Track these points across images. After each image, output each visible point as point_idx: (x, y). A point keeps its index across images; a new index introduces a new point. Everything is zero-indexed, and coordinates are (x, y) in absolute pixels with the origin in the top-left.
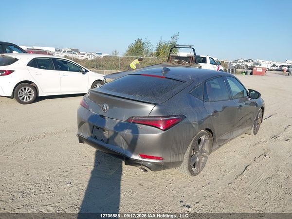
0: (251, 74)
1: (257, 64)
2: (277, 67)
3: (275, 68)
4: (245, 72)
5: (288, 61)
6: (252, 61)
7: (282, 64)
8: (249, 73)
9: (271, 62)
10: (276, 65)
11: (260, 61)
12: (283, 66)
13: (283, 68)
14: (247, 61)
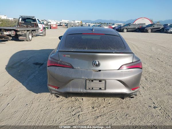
0: (50, 28)
1: (49, 22)
2: (58, 23)
3: (58, 24)
4: (47, 28)
5: (62, 20)
6: (46, 21)
7: (61, 22)
8: (49, 28)
9: (55, 21)
10: (58, 22)
11: (50, 21)
12: (61, 23)
13: (62, 24)
14: (43, 21)
